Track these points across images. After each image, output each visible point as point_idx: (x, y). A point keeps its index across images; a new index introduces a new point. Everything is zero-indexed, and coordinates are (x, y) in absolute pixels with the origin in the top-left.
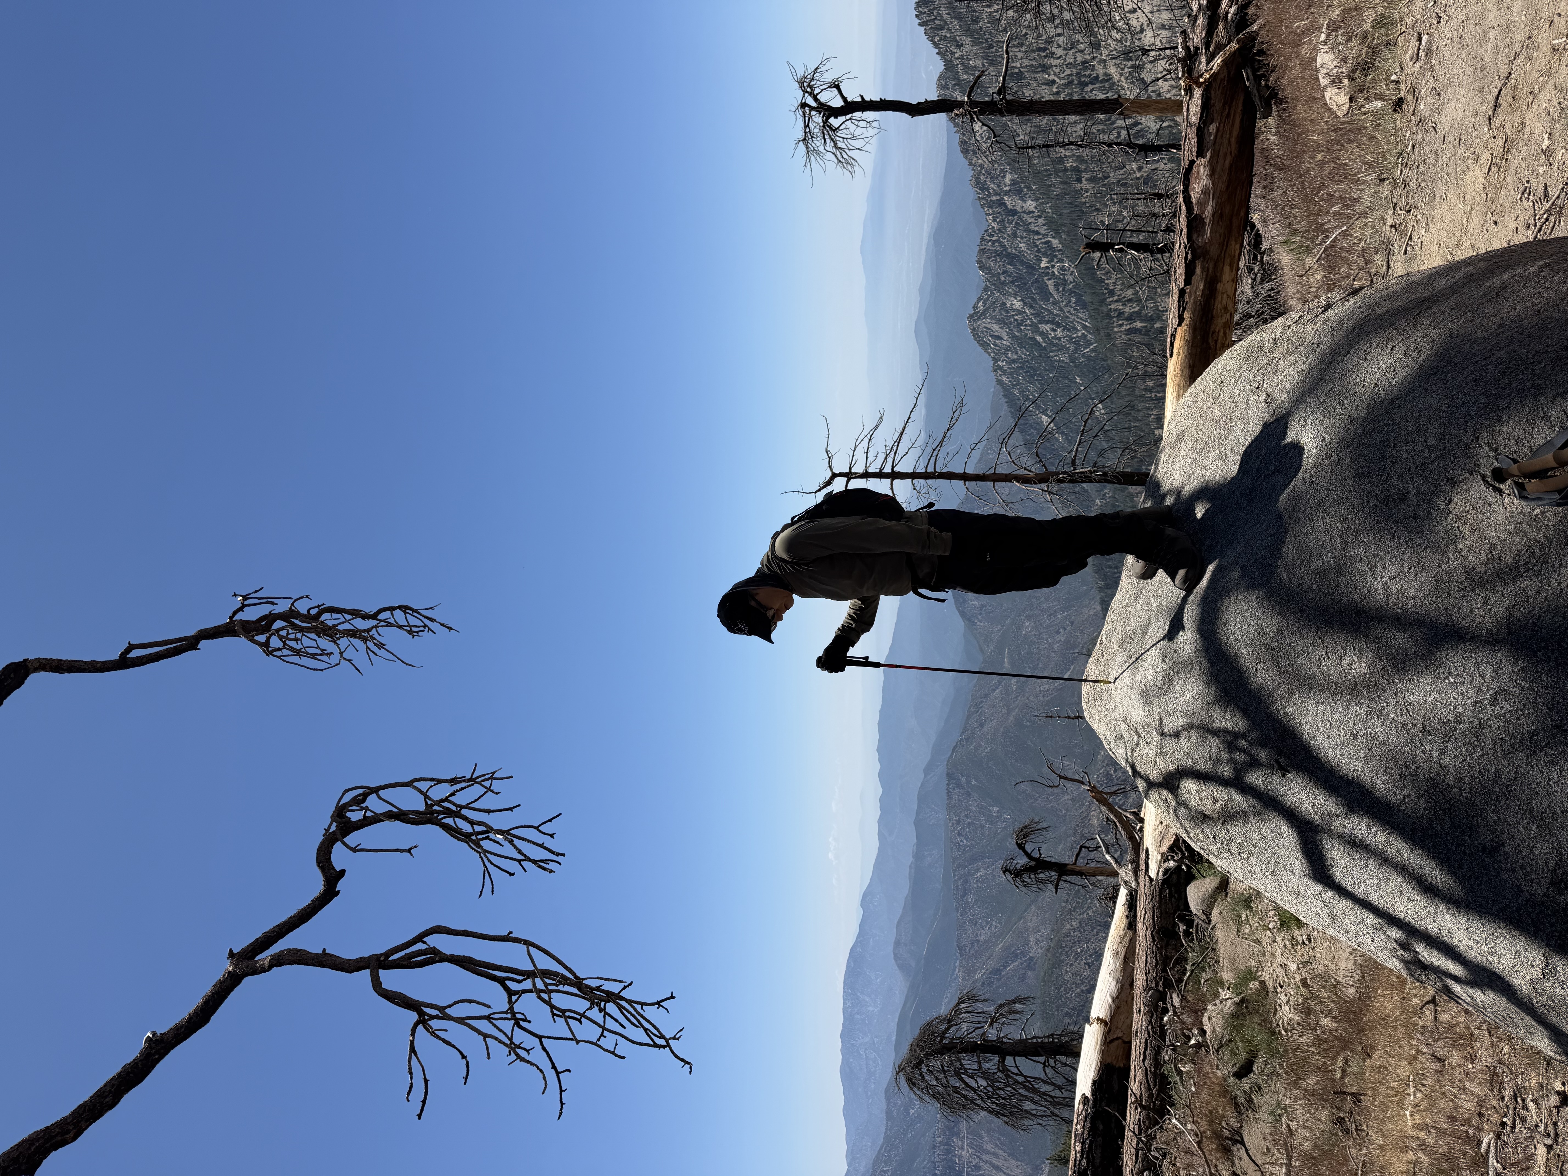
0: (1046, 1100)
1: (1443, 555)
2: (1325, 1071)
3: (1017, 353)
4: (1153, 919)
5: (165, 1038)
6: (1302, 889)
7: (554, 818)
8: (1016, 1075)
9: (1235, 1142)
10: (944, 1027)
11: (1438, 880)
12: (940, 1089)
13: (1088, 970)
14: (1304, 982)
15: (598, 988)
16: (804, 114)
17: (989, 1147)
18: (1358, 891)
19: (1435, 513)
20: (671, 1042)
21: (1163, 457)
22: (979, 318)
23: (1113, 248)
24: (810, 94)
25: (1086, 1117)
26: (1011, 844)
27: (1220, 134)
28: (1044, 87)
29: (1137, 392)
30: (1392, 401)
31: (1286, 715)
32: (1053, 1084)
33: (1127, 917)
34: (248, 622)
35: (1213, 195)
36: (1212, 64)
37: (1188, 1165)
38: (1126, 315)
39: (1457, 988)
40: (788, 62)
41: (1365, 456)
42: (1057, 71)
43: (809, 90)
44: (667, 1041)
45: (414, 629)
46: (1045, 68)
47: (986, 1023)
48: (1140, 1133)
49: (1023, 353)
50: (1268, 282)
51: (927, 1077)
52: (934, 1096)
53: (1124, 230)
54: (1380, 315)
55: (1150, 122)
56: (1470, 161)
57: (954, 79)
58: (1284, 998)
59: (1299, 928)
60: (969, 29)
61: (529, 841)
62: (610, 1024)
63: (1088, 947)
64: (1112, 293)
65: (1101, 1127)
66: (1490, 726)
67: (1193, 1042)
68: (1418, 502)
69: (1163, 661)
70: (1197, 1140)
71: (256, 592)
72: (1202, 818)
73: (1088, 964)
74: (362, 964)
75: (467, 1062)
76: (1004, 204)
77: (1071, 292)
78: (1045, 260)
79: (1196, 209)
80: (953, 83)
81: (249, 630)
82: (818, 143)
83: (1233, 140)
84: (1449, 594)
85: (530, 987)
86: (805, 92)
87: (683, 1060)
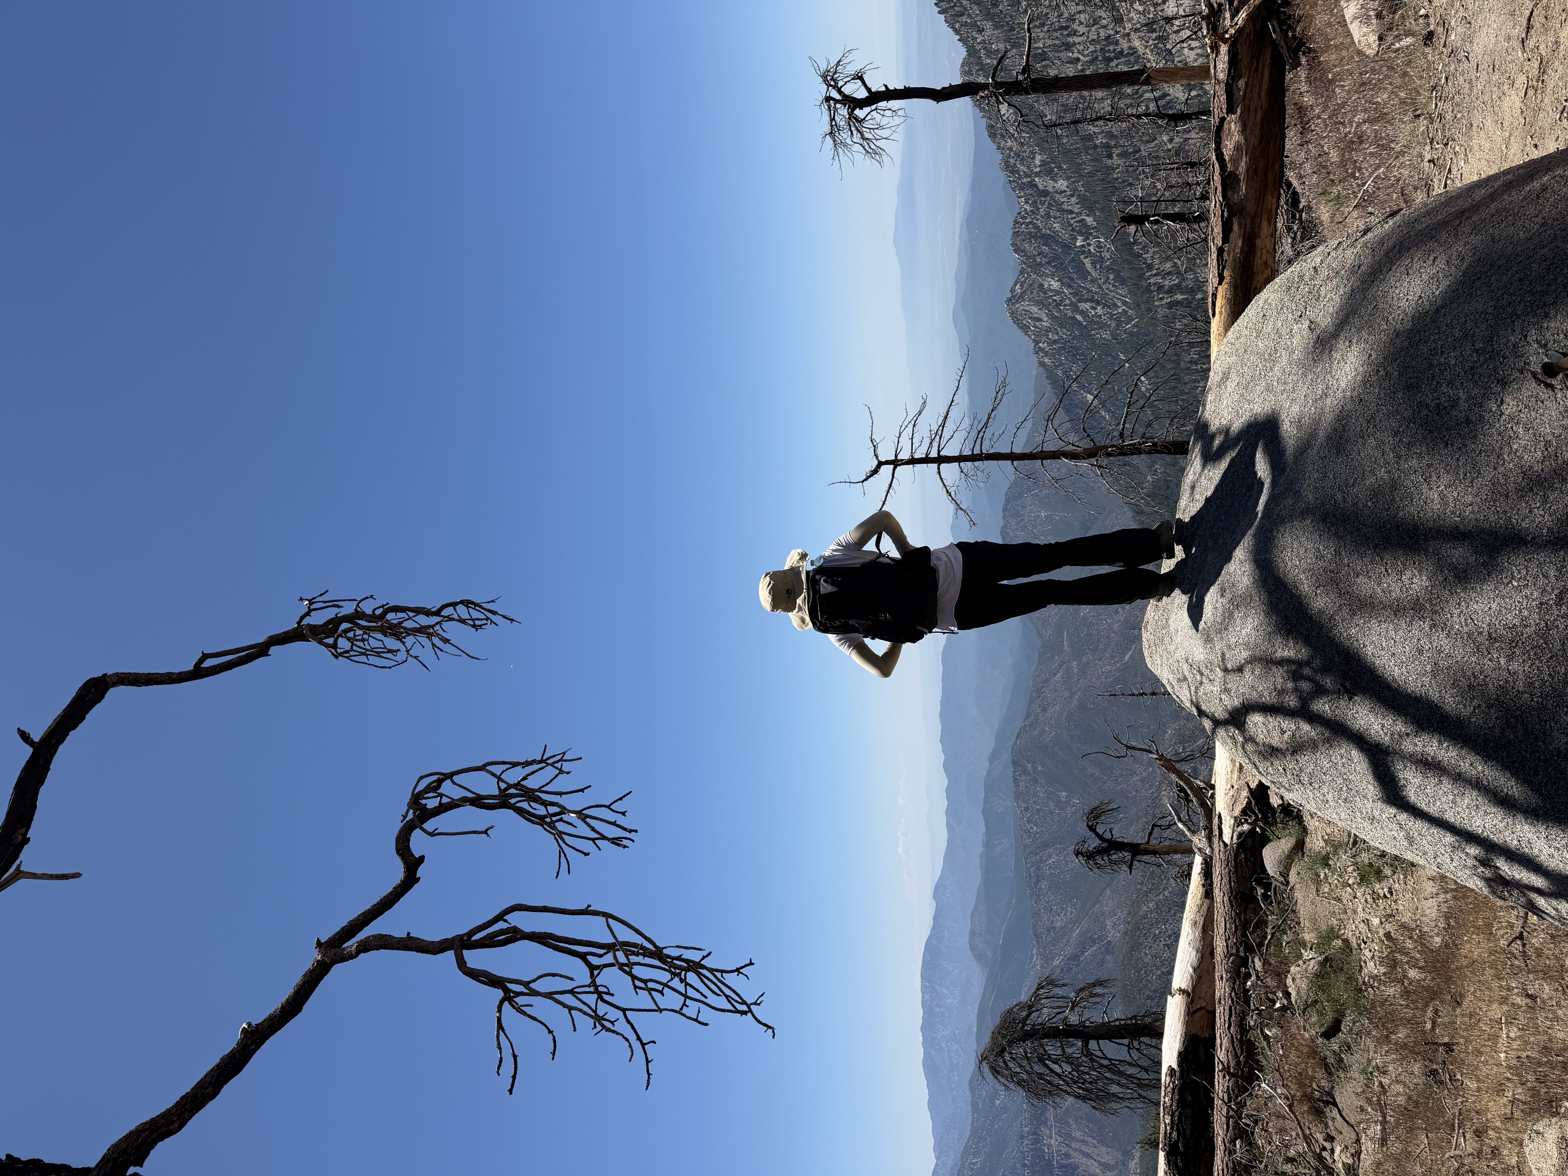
0: (1133, 1083)
1: (1498, 457)
2: (1414, 1023)
3: (1057, 334)
4: (1230, 884)
5: (260, 1027)
6: (1376, 813)
7: (624, 796)
8: (1101, 1058)
9: (1327, 1103)
10: (1024, 1014)
11: (1515, 790)
12: (1025, 1076)
13: (1168, 951)
14: (1388, 935)
15: (679, 958)
16: (829, 108)
17: (1078, 1134)
18: (1433, 810)
19: (1487, 416)
20: (752, 1007)
21: (1210, 397)
22: (1017, 301)
23: (1148, 220)
24: (834, 87)
25: (1173, 1089)
26: (1082, 828)
27: (1249, 89)
28: (1068, 65)
29: (1182, 365)
30: (1437, 311)
31: (1350, 637)
32: (1139, 1066)
33: (1203, 885)
34: (315, 626)
35: (1246, 150)
36: (1236, 19)
37: (1281, 1131)
38: (1166, 288)
39: (1541, 902)
40: (810, 57)
41: (1413, 367)
42: (1081, 48)
43: (832, 83)
44: (749, 1006)
45: (477, 623)
46: (1069, 47)
47: (1067, 1007)
48: (1230, 1101)
49: (1064, 333)
50: (1308, 239)
51: (1011, 1065)
52: (1018, 1084)
53: (1158, 201)
54: (1420, 231)
55: (1177, 92)
56: (1506, 87)
57: (977, 64)
58: (1368, 954)
59: (1380, 881)
60: (989, 13)
61: (602, 820)
62: (691, 992)
63: (1166, 928)
64: (1150, 267)
65: (1190, 1098)
66: (1557, 627)
67: (1278, 1005)
68: (1469, 406)
69: (1222, 596)
70: (1288, 1103)
71: (322, 595)
72: (1271, 752)
73: (1167, 945)
74: (446, 945)
75: (554, 1037)
76: (1036, 186)
77: (1109, 269)
78: (1080, 238)
79: (1229, 166)
80: (977, 68)
81: (318, 633)
82: (845, 135)
83: (1263, 93)
84: (1507, 496)
85: (612, 961)
86: (829, 85)
87: (765, 1025)
